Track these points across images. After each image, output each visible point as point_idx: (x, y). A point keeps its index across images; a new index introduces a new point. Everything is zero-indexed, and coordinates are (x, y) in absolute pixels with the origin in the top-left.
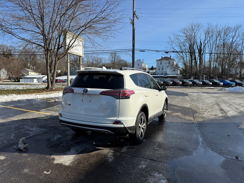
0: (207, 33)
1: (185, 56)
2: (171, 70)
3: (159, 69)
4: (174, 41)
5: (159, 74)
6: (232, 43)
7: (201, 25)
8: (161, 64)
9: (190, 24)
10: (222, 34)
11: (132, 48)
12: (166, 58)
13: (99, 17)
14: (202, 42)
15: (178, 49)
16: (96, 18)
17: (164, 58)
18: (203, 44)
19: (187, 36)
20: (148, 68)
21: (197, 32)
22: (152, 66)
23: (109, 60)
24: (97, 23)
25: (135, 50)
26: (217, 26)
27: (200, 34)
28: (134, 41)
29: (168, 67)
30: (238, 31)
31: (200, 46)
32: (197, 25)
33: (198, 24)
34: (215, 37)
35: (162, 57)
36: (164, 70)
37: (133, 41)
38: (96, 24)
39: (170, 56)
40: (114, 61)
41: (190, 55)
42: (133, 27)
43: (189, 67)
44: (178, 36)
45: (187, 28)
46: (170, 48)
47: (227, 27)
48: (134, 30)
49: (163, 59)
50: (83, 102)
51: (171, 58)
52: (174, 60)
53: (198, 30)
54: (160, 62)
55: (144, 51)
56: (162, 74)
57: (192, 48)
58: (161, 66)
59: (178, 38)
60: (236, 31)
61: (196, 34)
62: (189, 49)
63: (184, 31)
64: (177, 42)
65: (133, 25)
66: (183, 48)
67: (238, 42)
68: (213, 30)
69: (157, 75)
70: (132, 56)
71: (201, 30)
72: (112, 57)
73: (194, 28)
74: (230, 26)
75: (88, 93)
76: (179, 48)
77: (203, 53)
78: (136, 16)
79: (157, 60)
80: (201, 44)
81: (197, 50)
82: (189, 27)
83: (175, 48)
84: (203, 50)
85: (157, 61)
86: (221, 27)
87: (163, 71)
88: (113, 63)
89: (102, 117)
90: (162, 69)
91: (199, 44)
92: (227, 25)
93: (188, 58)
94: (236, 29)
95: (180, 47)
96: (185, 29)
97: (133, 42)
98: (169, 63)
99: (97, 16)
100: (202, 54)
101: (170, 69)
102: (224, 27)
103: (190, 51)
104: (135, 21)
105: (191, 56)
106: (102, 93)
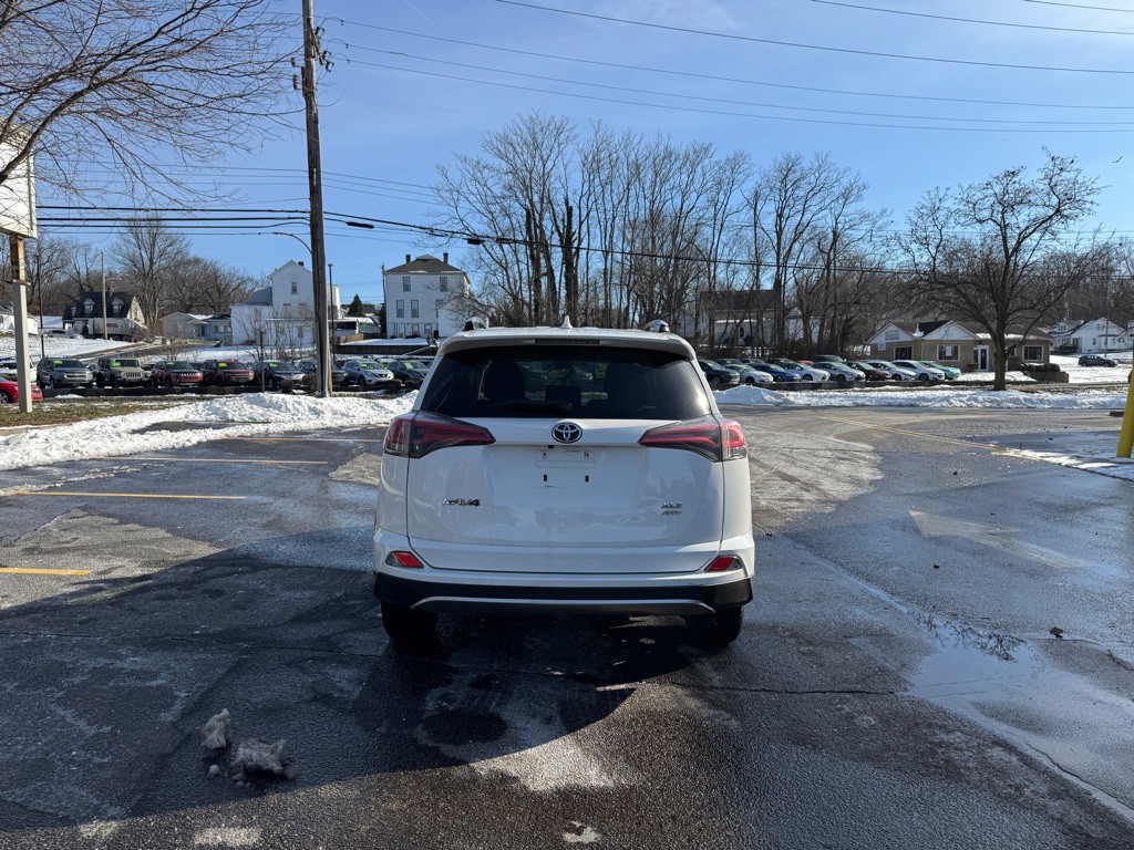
0: (592, 165)
1: (510, 257)
2: (456, 320)
3: (400, 313)
4: (464, 188)
5: (401, 336)
6: (680, 216)
7: (568, 127)
8: (407, 288)
9: (526, 117)
10: (648, 176)
11: (309, 209)
12: (427, 264)
13: (171, 34)
14: (571, 204)
15: (480, 227)
16: (156, 36)
17: (418, 260)
18: (576, 212)
19: (515, 172)
20: (343, 306)
21: (553, 156)
22: (357, 298)
23: (120, 258)
24: (164, 63)
25: (324, 216)
26: (627, 143)
27: (562, 168)
28: (319, 172)
29: (440, 303)
30: (699, 169)
31: (563, 220)
32: (552, 127)
33: (558, 125)
34: (618, 185)
35: (408, 257)
36: (422, 319)
37: (311, 173)
38: (155, 70)
39: (446, 255)
40: (147, 263)
41: (532, 256)
42: (310, 107)
43: (529, 305)
44: (480, 166)
45: (514, 137)
46: (446, 218)
47: (662, 147)
48: (316, 122)
49: (411, 265)
50: (548, 483)
51: (450, 263)
52: (465, 274)
53: (556, 150)
54: (399, 278)
55: (371, 227)
56: (415, 336)
57: (536, 226)
58: (407, 297)
59: (479, 174)
60: (693, 171)
61: (549, 165)
62: (524, 228)
63: (503, 146)
64: (476, 192)
65: (309, 95)
66: (504, 223)
67: (701, 214)
68: (614, 156)
69: (392, 338)
70: (310, 246)
71: (569, 149)
72: (134, 241)
73: (539, 141)
74: (674, 144)
75: (581, 441)
76: (485, 219)
77: (578, 249)
78: (321, 51)
79: (387, 268)
80: (570, 210)
81: (556, 235)
82: (519, 132)
83: (468, 219)
84: (576, 235)
85: (385, 273)
86: (642, 146)
87: (415, 320)
88: (145, 276)
89: (662, 543)
90: (415, 314)
91: (561, 210)
92: (665, 141)
93: (523, 266)
94: (693, 160)
95: (489, 215)
96: (505, 140)
97: (311, 178)
98: (444, 288)
99: (165, 30)
100: (574, 250)
101: (454, 316)
102: (653, 145)
103: (531, 239)
104: (315, 73)
105: (535, 260)
106: (649, 441)
